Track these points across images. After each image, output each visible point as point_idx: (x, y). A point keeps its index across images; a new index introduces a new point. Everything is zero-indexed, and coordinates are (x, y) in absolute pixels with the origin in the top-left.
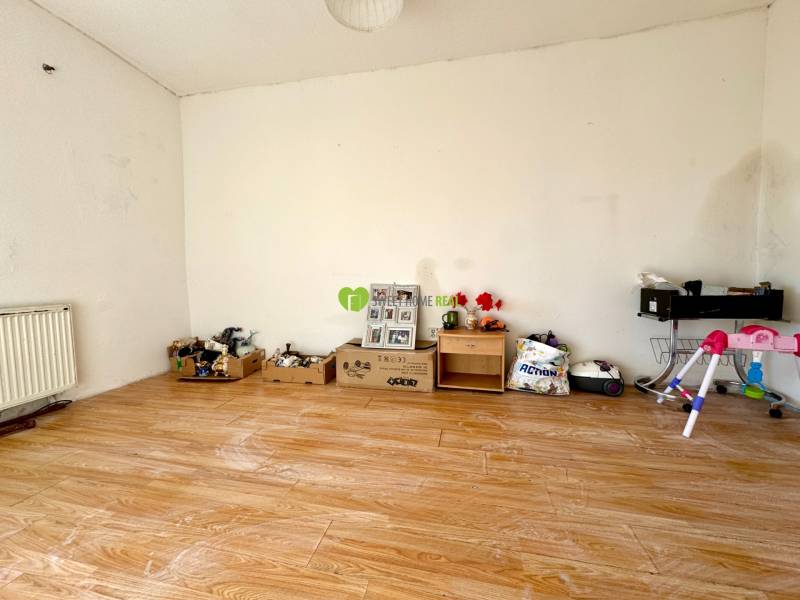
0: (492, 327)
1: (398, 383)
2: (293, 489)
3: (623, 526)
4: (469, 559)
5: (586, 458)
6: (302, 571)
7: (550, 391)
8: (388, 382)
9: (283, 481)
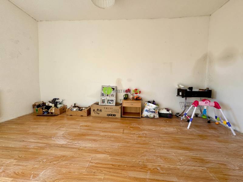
0: (138, 99)
1: (110, 116)
2: (79, 149)
3: (173, 153)
4: (132, 165)
5: (163, 135)
6: (84, 173)
7: (153, 117)
8: (107, 115)
9: (76, 147)
